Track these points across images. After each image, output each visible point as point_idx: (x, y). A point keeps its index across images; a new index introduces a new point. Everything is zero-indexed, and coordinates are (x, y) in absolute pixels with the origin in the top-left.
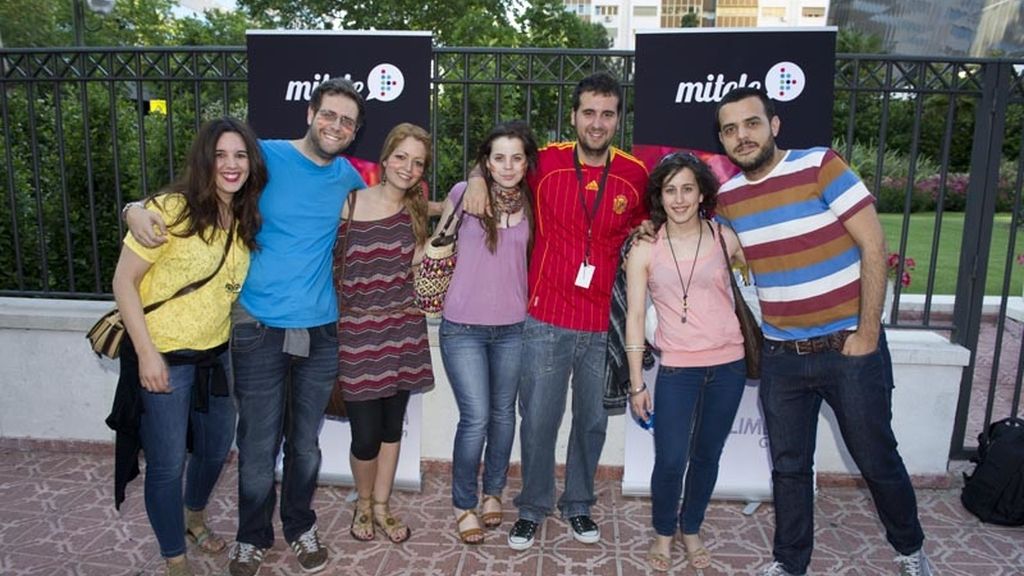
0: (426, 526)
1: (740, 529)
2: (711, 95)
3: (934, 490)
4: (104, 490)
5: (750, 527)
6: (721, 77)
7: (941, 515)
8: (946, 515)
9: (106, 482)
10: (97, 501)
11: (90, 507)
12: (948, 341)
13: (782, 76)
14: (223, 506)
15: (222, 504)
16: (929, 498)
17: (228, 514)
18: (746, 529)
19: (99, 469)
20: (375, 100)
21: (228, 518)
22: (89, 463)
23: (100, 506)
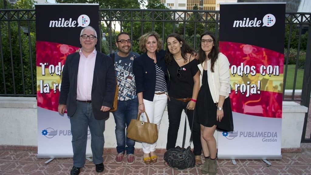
0: (133, 172)
1: (238, 169)
2: (245, 25)
3: (297, 153)
4: (19, 163)
5: (241, 168)
6: (248, 19)
7: (301, 161)
8: (302, 161)
9: (18, 160)
10: (16, 167)
11: (13, 169)
13: (268, 18)
14: (61, 168)
15: (60, 166)
17: (63, 170)
18: (240, 169)
19: (16, 155)
21: (63, 172)
22: (12, 153)
23: (17, 169)
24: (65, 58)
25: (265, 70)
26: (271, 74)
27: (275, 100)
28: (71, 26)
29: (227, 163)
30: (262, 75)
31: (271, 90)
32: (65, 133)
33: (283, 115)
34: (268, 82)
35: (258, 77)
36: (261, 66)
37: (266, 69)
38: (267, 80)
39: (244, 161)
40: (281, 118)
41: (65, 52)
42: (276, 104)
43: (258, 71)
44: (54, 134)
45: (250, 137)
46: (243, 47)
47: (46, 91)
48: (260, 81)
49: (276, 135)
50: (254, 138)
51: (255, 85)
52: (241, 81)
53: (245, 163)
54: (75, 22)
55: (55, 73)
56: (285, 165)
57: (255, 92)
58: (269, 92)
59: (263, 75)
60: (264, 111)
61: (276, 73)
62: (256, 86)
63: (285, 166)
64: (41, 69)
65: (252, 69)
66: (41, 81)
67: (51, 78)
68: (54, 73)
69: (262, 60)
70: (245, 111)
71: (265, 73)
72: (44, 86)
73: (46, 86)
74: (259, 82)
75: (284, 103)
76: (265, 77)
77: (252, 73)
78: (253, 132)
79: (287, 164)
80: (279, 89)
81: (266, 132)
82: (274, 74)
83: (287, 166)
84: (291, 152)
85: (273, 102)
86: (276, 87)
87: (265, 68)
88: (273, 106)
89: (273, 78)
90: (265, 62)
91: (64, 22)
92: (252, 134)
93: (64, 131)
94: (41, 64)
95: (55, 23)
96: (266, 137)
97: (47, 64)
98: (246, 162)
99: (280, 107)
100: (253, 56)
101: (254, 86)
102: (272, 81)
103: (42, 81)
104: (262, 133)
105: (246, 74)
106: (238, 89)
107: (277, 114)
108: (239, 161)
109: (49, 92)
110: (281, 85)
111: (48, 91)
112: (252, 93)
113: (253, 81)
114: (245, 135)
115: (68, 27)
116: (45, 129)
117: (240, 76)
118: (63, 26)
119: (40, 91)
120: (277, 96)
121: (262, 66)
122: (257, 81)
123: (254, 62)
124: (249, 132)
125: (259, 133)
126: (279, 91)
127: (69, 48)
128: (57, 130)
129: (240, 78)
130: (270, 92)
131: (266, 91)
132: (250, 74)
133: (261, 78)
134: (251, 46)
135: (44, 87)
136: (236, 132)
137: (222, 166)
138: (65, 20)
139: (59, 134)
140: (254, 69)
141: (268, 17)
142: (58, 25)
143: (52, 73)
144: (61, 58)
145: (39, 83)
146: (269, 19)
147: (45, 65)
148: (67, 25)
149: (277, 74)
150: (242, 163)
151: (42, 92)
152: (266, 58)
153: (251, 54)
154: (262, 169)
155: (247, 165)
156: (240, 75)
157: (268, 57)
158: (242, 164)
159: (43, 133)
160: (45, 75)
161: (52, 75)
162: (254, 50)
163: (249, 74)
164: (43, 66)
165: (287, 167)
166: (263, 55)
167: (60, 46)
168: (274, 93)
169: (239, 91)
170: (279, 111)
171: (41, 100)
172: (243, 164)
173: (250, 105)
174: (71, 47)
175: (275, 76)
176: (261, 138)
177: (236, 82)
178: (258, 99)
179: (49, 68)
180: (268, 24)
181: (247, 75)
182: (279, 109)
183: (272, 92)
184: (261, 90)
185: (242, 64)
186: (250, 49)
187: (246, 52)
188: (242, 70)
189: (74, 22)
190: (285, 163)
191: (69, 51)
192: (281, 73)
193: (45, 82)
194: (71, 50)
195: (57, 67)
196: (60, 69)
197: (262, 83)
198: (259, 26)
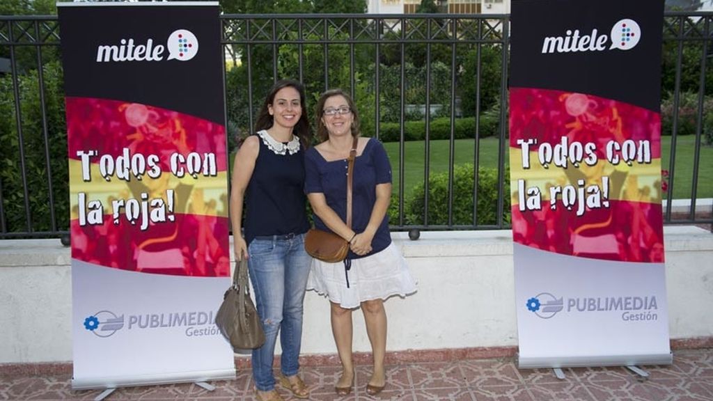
3: (708, 349)
12: (710, 232)
16: (706, 356)
20: (174, 60)
24: (138, 136)
25: (617, 151)
26: (633, 160)
27: (645, 222)
28: (151, 59)
29: (541, 377)
30: (611, 162)
31: (634, 198)
32: (143, 323)
33: (667, 256)
34: (627, 178)
35: (603, 168)
36: (608, 142)
37: (620, 150)
38: (624, 175)
39: (584, 372)
40: (664, 262)
41: (138, 121)
42: (649, 231)
43: (601, 155)
46: (565, 100)
47: (96, 218)
48: (607, 178)
51: (597, 187)
52: (563, 179)
53: (585, 375)
54: (160, 49)
55: (115, 174)
56: (682, 376)
57: (597, 204)
58: (629, 202)
59: (615, 164)
60: (620, 248)
61: (643, 158)
62: (599, 189)
63: (682, 379)
64: (80, 167)
65: (588, 151)
66: (82, 196)
67: (105, 186)
68: (112, 175)
69: (611, 127)
70: (577, 250)
71: (619, 159)
72: (90, 207)
73: (94, 208)
74: (605, 180)
75: (667, 230)
76: (618, 168)
77: (587, 160)
79: (686, 374)
80: (654, 194)
82: (640, 159)
83: (686, 378)
84: (696, 347)
85: (642, 227)
86: (645, 191)
87: (617, 147)
88: (641, 234)
89: (636, 170)
90: (618, 132)
91: (134, 49)
93: (140, 317)
94: (79, 153)
95: (112, 51)
97: (95, 153)
98: (588, 373)
99: (659, 237)
100: (589, 120)
101: (593, 190)
102: (635, 177)
103: (83, 194)
105: (575, 163)
106: (558, 198)
107: (653, 254)
108: (572, 372)
109: (101, 222)
110: (656, 185)
111: (99, 220)
112: (590, 207)
113: (591, 177)
114: (581, 306)
115: (145, 59)
116: (93, 315)
117: (561, 168)
118: (132, 59)
119: (78, 220)
120: (650, 212)
121: (612, 142)
122: (601, 179)
123: (592, 134)
124: (590, 300)
126: (652, 199)
127: (148, 112)
128: (123, 316)
129: (561, 173)
130: (634, 202)
131: (622, 201)
132: (583, 161)
133: (609, 171)
134: (584, 96)
135: (88, 211)
136: (559, 301)
137: (533, 385)
138: (136, 44)
139: (128, 326)
140: (593, 151)
141: (624, 25)
142: (118, 57)
143: (107, 175)
144: (129, 137)
145: (76, 199)
146: (626, 32)
147: (90, 157)
148: (140, 56)
149: (647, 159)
150: (578, 376)
151: (83, 223)
152: (620, 124)
153: (585, 115)
154: (627, 388)
155: (592, 379)
156: (561, 166)
157: (624, 122)
158: (578, 379)
159: (87, 324)
160: (89, 181)
161: (109, 181)
162: (591, 105)
163: (581, 162)
164: (85, 158)
165: (688, 380)
166: (611, 116)
167: (126, 108)
168: (642, 205)
169: (559, 202)
170: (657, 245)
171: (81, 242)
172: (582, 377)
173: (586, 233)
174: (155, 110)
175: (640, 165)
177: (553, 182)
178: (605, 220)
179: (99, 163)
180: (623, 44)
181: (576, 165)
182: (655, 242)
183: (636, 203)
185: (564, 139)
186: (583, 103)
187: (572, 112)
188: (564, 153)
189: (157, 48)
190: (681, 372)
191: (149, 121)
192: (654, 158)
193: (90, 197)
194: (152, 116)
195: (119, 159)
196: (127, 165)
197: (613, 182)
198: (603, 48)
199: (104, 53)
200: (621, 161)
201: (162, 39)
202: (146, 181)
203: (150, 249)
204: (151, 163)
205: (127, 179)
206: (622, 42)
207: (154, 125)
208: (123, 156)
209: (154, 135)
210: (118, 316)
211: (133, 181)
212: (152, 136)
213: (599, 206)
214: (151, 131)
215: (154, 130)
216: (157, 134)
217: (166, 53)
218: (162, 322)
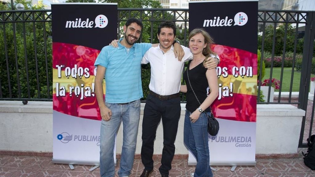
24: (81, 60)
25: (237, 71)
26: (244, 75)
27: (248, 104)
28: (88, 27)
30: (234, 76)
31: (244, 92)
32: (80, 139)
33: (257, 118)
34: (241, 84)
35: (231, 78)
36: (233, 67)
37: (239, 71)
38: (240, 82)
40: (256, 122)
41: (81, 53)
42: (250, 108)
43: (230, 73)
44: (69, 138)
45: (223, 142)
46: (213, 48)
47: (62, 94)
48: (232, 83)
49: (250, 140)
50: (227, 143)
57: (227, 95)
58: (242, 94)
59: (236, 77)
60: (237, 115)
61: (249, 74)
62: (228, 88)
64: (57, 72)
65: (224, 71)
67: (67, 80)
68: (70, 76)
69: (235, 60)
70: (217, 115)
71: (238, 75)
73: (62, 89)
74: (231, 84)
75: (258, 106)
76: (237, 79)
77: (223, 75)
78: (226, 137)
80: (253, 91)
81: (239, 136)
82: (248, 75)
85: (247, 106)
86: (249, 90)
87: (237, 69)
88: (247, 109)
89: (246, 80)
90: (238, 62)
91: (81, 22)
92: (224, 139)
93: (79, 136)
94: (57, 66)
95: (72, 23)
96: (239, 142)
97: (63, 66)
99: (254, 110)
100: (225, 57)
101: (226, 88)
102: (245, 83)
103: (58, 83)
104: (235, 137)
107: (251, 118)
110: (255, 87)
111: (64, 95)
112: (224, 96)
113: (225, 83)
114: (217, 140)
116: (61, 134)
118: (80, 27)
119: (56, 94)
120: (251, 99)
121: (235, 67)
123: (226, 63)
124: (222, 137)
125: (232, 138)
126: (252, 93)
127: (86, 49)
128: (72, 135)
131: (239, 94)
132: (222, 75)
133: (233, 80)
134: (222, 46)
135: (60, 90)
139: (74, 140)
140: (226, 71)
142: (74, 26)
143: (68, 76)
144: (77, 60)
145: (55, 85)
147: (61, 68)
148: (84, 26)
149: (251, 75)
151: (57, 95)
152: (239, 59)
153: (223, 54)
157: (240, 58)
159: (58, 137)
160: (61, 78)
161: (68, 78)
162: (225, 50)
163: (220, 76)
164: (59, 68)
166: (235, 55)
167: (76, 48)
168: (248, 96)
170: (253, 114)
171: (57, 103)
173: (222, 108)
174: (88, 49)
175: (248, 78)
176: (234, 143)
178: (231, 102)
179: (65, 70)
181: (218, 77)
182: (252, 113)
183: (245, 95)
184: (233, 92)
186: (222, 49)
189: (91, 22)
191: (86, 53)
192: (254, 75)
193: (61, 85)
194: (87, 51)
195: (73, 69)
196: (76, 72)
197: (235, 85)
198: (231, 25)
199: (69, 24)
200: (239, 76)
201: (93, 19)
202: (83, 78)
203: (84, 108)
204: (86, 71)
205: (76, 78)
206: (239, 22)
207: (88, 55)
208: (74, 68)
209: (88, 59)
210: (70, 135)
211: (78, 79)
212: (86, 60)
213: (228, 96)
214: (86, 58)
215: (88, 57)
216: (89, 59)
217: (94, 25)
218: (87, 139)
